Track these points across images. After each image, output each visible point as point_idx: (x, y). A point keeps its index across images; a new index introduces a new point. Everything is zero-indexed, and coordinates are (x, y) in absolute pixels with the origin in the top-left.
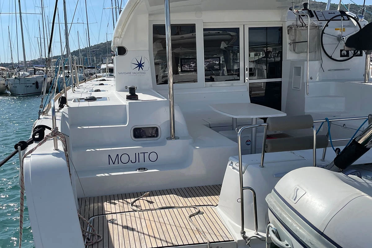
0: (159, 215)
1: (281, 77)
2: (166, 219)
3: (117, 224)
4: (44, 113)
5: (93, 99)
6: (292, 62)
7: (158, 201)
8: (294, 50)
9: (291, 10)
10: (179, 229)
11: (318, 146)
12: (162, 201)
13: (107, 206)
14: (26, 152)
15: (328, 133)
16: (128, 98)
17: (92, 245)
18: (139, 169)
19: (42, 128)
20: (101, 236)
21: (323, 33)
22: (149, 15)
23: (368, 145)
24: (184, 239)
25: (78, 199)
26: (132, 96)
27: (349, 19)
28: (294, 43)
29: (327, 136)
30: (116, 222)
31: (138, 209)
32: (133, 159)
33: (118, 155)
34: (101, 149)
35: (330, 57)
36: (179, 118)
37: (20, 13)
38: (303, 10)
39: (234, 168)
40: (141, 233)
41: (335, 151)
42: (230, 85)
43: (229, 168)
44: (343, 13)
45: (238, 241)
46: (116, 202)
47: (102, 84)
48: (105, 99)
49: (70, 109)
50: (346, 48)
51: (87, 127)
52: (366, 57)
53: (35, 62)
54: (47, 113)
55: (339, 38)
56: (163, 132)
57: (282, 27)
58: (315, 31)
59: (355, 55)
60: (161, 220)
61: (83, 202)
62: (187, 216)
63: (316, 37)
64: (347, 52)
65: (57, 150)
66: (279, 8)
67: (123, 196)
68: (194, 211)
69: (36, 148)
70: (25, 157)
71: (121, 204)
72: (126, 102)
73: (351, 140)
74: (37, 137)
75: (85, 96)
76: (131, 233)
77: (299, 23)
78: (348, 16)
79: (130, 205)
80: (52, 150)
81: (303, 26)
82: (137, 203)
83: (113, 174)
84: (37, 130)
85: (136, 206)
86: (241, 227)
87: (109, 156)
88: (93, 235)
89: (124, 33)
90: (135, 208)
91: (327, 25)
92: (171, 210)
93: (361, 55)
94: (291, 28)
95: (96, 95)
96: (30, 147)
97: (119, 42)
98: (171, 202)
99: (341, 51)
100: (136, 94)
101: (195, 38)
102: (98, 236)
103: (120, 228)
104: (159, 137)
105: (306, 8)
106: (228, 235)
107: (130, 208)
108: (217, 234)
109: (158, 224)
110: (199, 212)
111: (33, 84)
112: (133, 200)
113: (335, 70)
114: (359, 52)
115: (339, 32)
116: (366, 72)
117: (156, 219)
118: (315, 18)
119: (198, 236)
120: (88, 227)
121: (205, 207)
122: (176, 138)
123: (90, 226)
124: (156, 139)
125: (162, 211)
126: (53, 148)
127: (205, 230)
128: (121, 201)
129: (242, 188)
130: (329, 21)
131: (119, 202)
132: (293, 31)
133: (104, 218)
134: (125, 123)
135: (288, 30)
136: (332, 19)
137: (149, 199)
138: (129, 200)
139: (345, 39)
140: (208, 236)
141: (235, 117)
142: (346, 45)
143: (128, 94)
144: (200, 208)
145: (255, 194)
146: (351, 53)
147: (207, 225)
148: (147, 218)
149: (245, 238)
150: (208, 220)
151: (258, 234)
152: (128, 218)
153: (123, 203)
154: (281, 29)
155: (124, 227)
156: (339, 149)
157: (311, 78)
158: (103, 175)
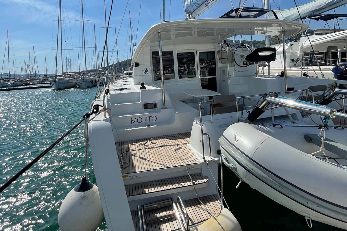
0: (159, 150)
1: (216, 75)
2: (162, 152)
3: (137, 157)
4: (97, 98)
5: (122, 89)
6: (221, 68)
7: (158, 142)
8: (221, 62)
9: (218, 43)
10: (170, 158)
11: (239, 111)
12: (160, 142)
13: (131, 146)
14: (89, 120)
15: (243, 104)
16: (141, 88)
17: (124, 169)
18: (147, 126)
19: (97, 106)
20: (129, 163)
21: (234, 54)
22: (151, 47)
23: (264, 109)
24: (173, 163)
25: (115, 143)
26: (143, 87)
27: (246, 47)
28: (221, 59)
29: (243, 105)
30: (136, 155)
31: (148, 148)
32: (144, 120)
33: (136, 118)
34: (127, 116)
35: (239, 65)
36: (167, 97)
37: (85, 47)
38: (224, 43)
39: (197, 123)
40: (150, 161)
41: (248, 112)
42: (191, 80)
43: (194, 123)
44: (243, 45)
45: (202, 163)
46: (135, 144)
47: (127, 81)
48: (128, 89)
49: (111, 95)
50: (246, 61)
51: (120, 104)
52: (256, 64)
53: (91, 71)
54: (99, 98)
55: (242, 56)
56: (159, 105)
57: (215, 52)
58: (231, 53)
59: (250, 64)
60: (160, 153)
61: (118, 144)
62: (174, 150)
63: (231, 56)
64: (247, 63)
65: (106, 118)
66: (213, 42)
67: (139, 141)
68: (177, 147)
69: (95, 117)
70: (89, 122)
71: (138, 145)
72: (140, 91)
73: (255, 106)
74: (95, 111)
75: (119, 88)
76: (144, 161)
77: (223, 49)
78: (245, 46)
79: (143, 145)
80: (103, 118)
81: (225, 51)
82: (147, 144)
83: (133, 129)
84: (95, 107)
85: (146, 146)
86: (203, 155)
87: (131, 119)
88: (124, 163)
89: (138, 56)
90: (146, 147)
91: (236, 50)
92: (165, 147)
93: (253, 64)
94: (219, 52)
95: (124, 87)
96: (91, 117)
97: (136, 61)
98: (165, 143)
99: (244, 62)
100: (145, 86)
101: (173, 57)
102: (127, 164)
103: (139, 158)
104: (157, 108)
105: (225, 43)
106: (196, 160)
107: (143, 147)
108: (191, 160)
109: (159, 156)
110: (180, 148)
111: (90, 81)
112: (144, 142)
113: (242, 71)
114: (252, 63)
115: (242, 53)
116: (256, 72)
117: (158, 153)
118: (230, 47)
119: (180, 161)
120: (121, 159)
121: (182, 145)
122: (166, 108)
123: (122, 158)
124: (155, 109)
125: (160, 148)
126: (104, 117)
127: (184, 158)
128: (138, 143)
129: (203, 134)
130: (237, 48)
131: (137, 144)
132: (220, 53)
133: (130, 153)
134: (139, 101)
135: (218, 53)
136: (238, 48)
137: (153, 141)
138: (142, 143)
139: (245, 56)
140: (186, 161)
141: (195, 96)
142: (246, 60)
143: (141, 86)
144: (180, 146)
145: (209, 137)
146: (248, 63)
147: (184, 155)
148: (152, 152)
149: (205, 161)
150: (185, 152)
151: (212, 159)
152: (142, 152)
153: (139, 144)
154: (214, 52)
155: (140, 158)
156: (250, 112)
157: (231, 76)
158: (128, 129)
